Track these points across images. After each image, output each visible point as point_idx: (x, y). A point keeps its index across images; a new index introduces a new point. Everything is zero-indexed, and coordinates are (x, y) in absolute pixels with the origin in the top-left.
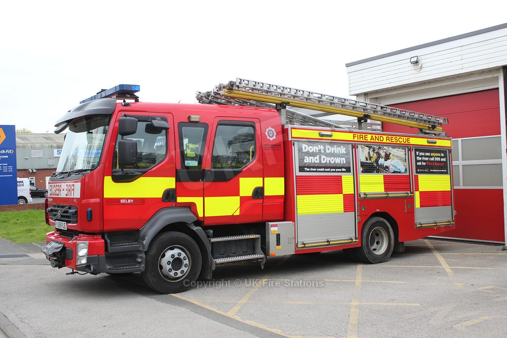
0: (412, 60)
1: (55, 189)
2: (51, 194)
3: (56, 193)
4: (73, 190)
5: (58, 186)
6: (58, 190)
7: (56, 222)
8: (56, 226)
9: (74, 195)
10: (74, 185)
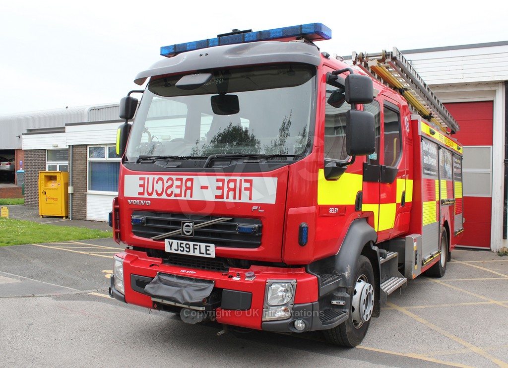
1: (166, 185)
2: (142, 194)
3: (169, 192)
4: (246, 189)
5: (177, 179)
6: (177, 187)
7: (167, 241)
8: (167, 250)
9: (250, 199)
10: (250, 182)
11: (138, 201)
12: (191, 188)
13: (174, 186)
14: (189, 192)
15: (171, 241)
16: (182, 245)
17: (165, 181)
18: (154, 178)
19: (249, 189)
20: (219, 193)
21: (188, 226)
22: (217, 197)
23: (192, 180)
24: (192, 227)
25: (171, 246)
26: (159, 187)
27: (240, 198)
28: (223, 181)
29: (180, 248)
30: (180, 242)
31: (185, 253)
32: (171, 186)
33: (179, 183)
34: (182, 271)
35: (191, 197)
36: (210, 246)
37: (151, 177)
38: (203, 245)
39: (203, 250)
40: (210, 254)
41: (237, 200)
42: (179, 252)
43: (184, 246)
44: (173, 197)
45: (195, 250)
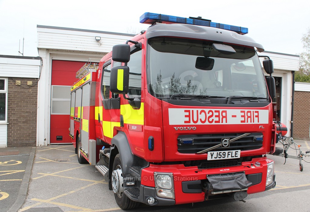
0: (97, 38)
1: (208, 115)
2: (189, 122)
3: (211, 120)
4: (256, 116)
5: (216, 111)
6: (216, 116)
7: (209, 153)
8: (209, 158)
9: (258, 122)
10: (258, 112)
11: (185, 128)
12: (226, 117)
13: (214, 116)
14: (224, 119)
15: (212, 152)
16: (220, 154)
17: (207, 113)
18: (197, 111)
19: (257, 116)
20: (243, 119)
21: (226, 141)
22: (242, 122)
23: (226, 112)
24: (228, 142)
25: (212, 156)
26: (202, 117)
27: (254, 122)
28: (244, 112)
29: (218, 156)
30: (219, 152)
31: (222, 158)
32: (212, 116)
33: (217, 114)
34: (221, 170)
35: (226, 122)
36: (238, 152)
37: (195, 110)
38: (234, 151)
39: (234, 155)
40: (237, 156)
41: (252, 123)
42: (218, 159)
43: (221, 154)
44: (214, 123)
45: (229, 155)
